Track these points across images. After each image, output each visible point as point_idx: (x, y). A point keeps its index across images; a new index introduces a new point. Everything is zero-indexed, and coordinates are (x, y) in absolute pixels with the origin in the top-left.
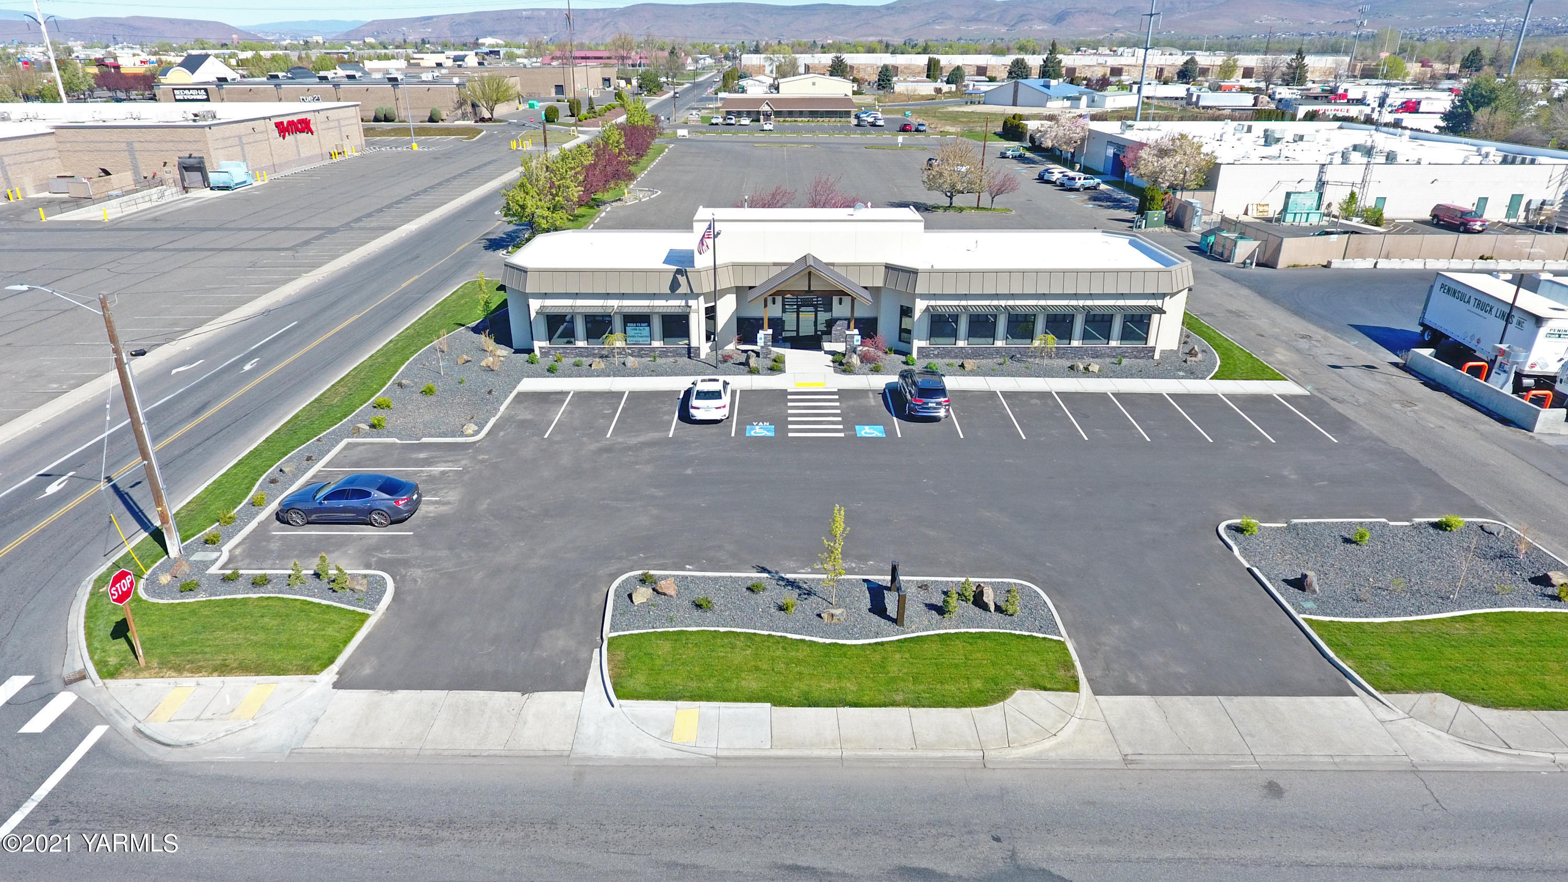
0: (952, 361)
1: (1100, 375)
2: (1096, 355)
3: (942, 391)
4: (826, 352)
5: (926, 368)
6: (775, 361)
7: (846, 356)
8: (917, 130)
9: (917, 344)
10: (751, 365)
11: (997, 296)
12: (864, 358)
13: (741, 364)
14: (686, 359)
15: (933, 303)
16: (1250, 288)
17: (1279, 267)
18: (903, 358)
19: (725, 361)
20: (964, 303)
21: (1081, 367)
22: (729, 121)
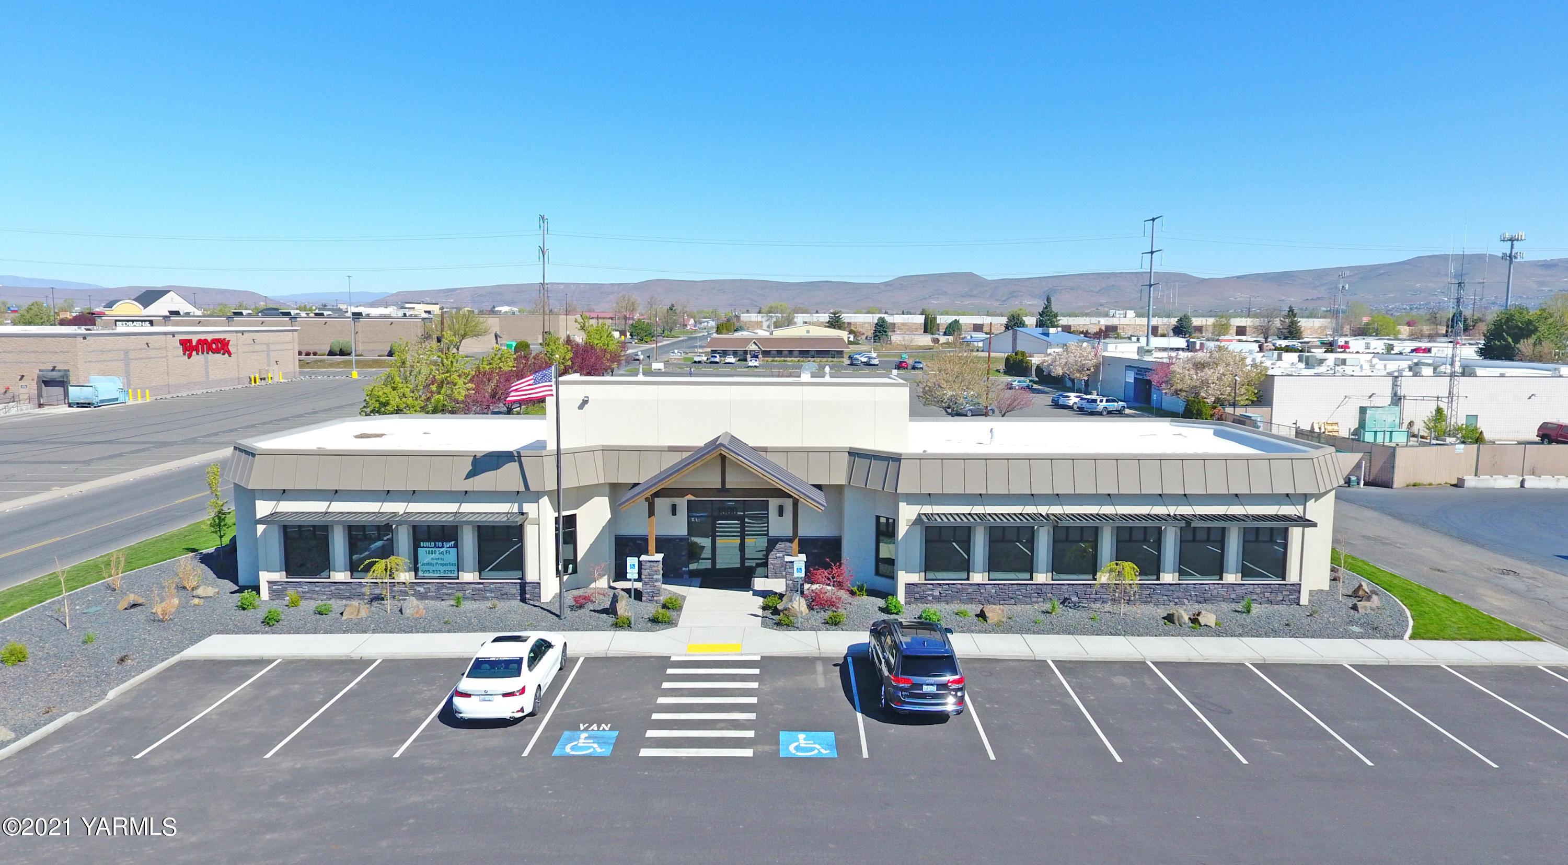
0: (963, 607)
1: (1220, 631)
2: (1205, 598)
3: (947, 662)
4: (757, 593)
5: (920, 617)
6: (664, 606)
7: (784, 599)
8: (914, 368)
9: (904, 578)
10: (620, 611)
11: (1032, 499)
12: (815, 603)
13: (604, 611)
14: (516, 603)
15: (927, 509)
16: (1375, 509)
17: (1395, 486)
18: (881, 602)
19: (581, 607)
20: (978, 509)
21: (1186, 618)
22: (713, 359)
